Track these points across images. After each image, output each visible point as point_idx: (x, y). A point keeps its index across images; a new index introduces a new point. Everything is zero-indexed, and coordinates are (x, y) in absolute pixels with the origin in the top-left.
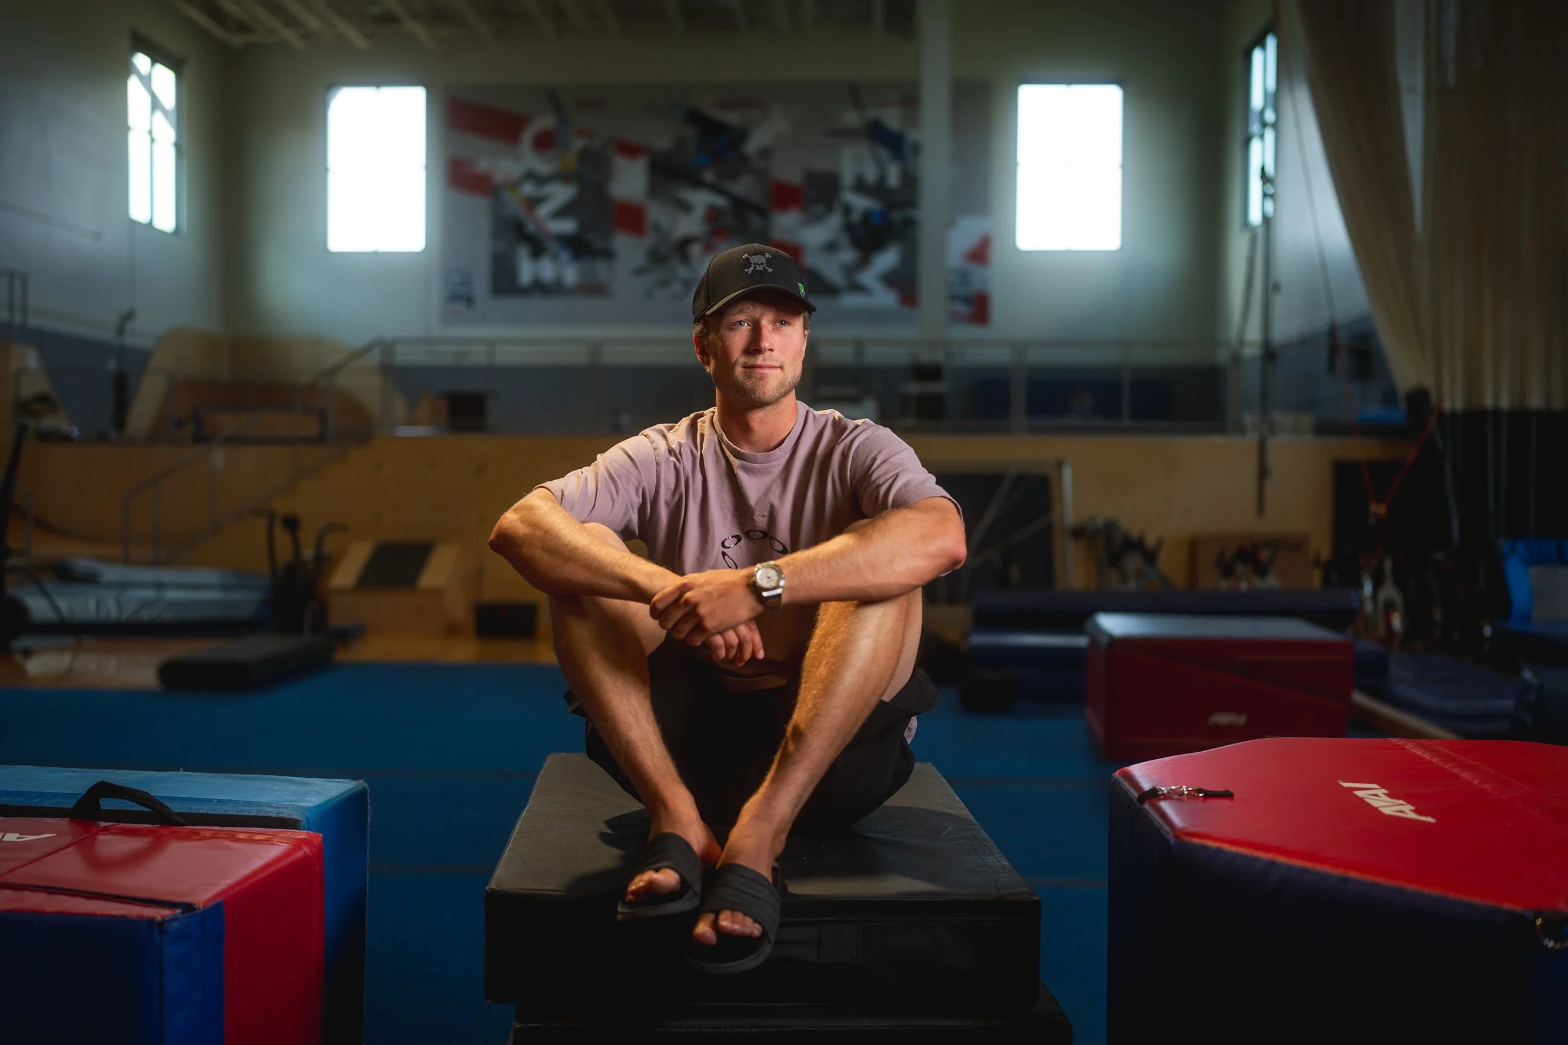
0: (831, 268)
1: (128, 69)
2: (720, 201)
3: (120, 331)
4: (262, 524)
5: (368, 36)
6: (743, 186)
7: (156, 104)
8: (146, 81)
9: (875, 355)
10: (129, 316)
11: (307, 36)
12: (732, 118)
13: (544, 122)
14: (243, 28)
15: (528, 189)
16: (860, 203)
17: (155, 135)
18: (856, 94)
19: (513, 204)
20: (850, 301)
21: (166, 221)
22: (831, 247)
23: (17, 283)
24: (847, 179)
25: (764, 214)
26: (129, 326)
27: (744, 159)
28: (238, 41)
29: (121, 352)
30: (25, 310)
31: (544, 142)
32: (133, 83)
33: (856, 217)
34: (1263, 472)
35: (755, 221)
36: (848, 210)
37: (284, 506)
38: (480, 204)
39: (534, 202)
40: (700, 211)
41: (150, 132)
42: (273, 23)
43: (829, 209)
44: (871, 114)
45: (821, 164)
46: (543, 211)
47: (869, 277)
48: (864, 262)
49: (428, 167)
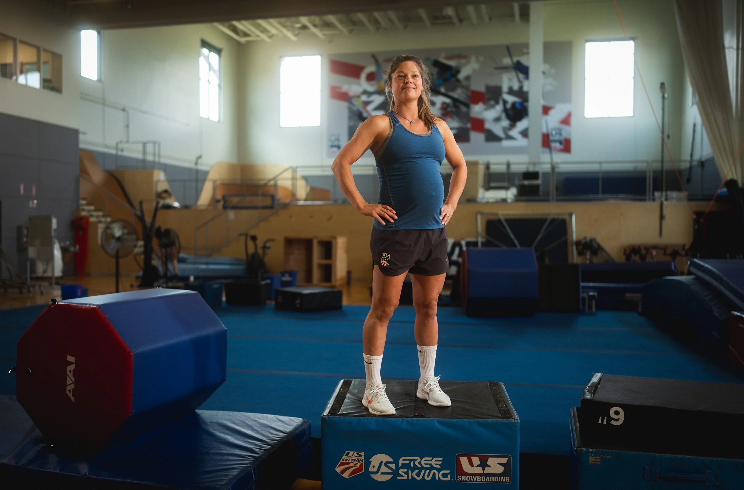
0: (497, 129)
1: (199, 54)
2: (448, 100)
3: (196, 164)
4: (243, 238)
5: (296, 35)
6: (458, 94)
7: (211, 68)
8: (207, 58)
9: (515, 168)
10: (200, 157)
11: (271, 36)
12: (452, 63)
13: (371, 69)
14: (246, 35)
15: (364, 98)
16: (511, 99)
17: (210, 81)
18: (509, 50)
19: (357, 104)
20: (506, 143)
21: (215, 117)
22: (498, 120)
23: (157, 146)
24: (505, 89)
25: (467, 106)
26: (200, 161)
27: (458, 81)
28: (243, 40)
29: (197, 171)
30: (159, 156)
31: (371, 77)
32: (202, 60)
33: (509, 106)
34: (662, 217)
35: (464, 109)
36: (505, 102)
37: (252, 232)
38: (344, 105)
39: (367, 103)
40: (438, 105)
41: (208, 81)
42: (257, 32)
43: (497, 103)
44: (515, 59)
45: (493, 82)
46: (370, 108)
47: (514, 133)
48: (513, 125)
49: (322, 90)
